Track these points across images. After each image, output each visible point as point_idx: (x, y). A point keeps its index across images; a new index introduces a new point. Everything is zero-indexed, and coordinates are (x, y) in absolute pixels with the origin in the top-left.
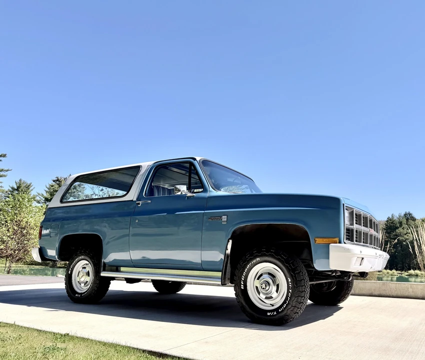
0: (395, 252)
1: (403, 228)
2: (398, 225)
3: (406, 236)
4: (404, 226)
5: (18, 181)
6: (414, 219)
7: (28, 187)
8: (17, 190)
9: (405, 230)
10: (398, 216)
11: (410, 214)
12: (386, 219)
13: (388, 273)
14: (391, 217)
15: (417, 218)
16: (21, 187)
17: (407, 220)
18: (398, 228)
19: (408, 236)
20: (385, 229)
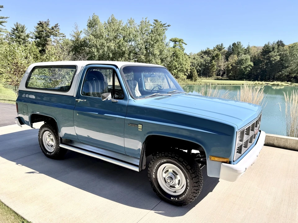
0: (266, 68)
1: (274, 52)
2: (271, 50)
3: (275, 58)
4: (276, 50)
5: (16, 24)
6: (283, 45)
7: (23, 28)
8: (17, 30)
9: (276, 53)
10: (272, 43)
11: (281, 42)
12: (263, 46)
13: (259, 83)
14: (267, 44)
15: (285, 44)
16: (18, 28)
17: (279, 46)
18: (270, 52)
19: (277, 57)
20: (261, 52)
